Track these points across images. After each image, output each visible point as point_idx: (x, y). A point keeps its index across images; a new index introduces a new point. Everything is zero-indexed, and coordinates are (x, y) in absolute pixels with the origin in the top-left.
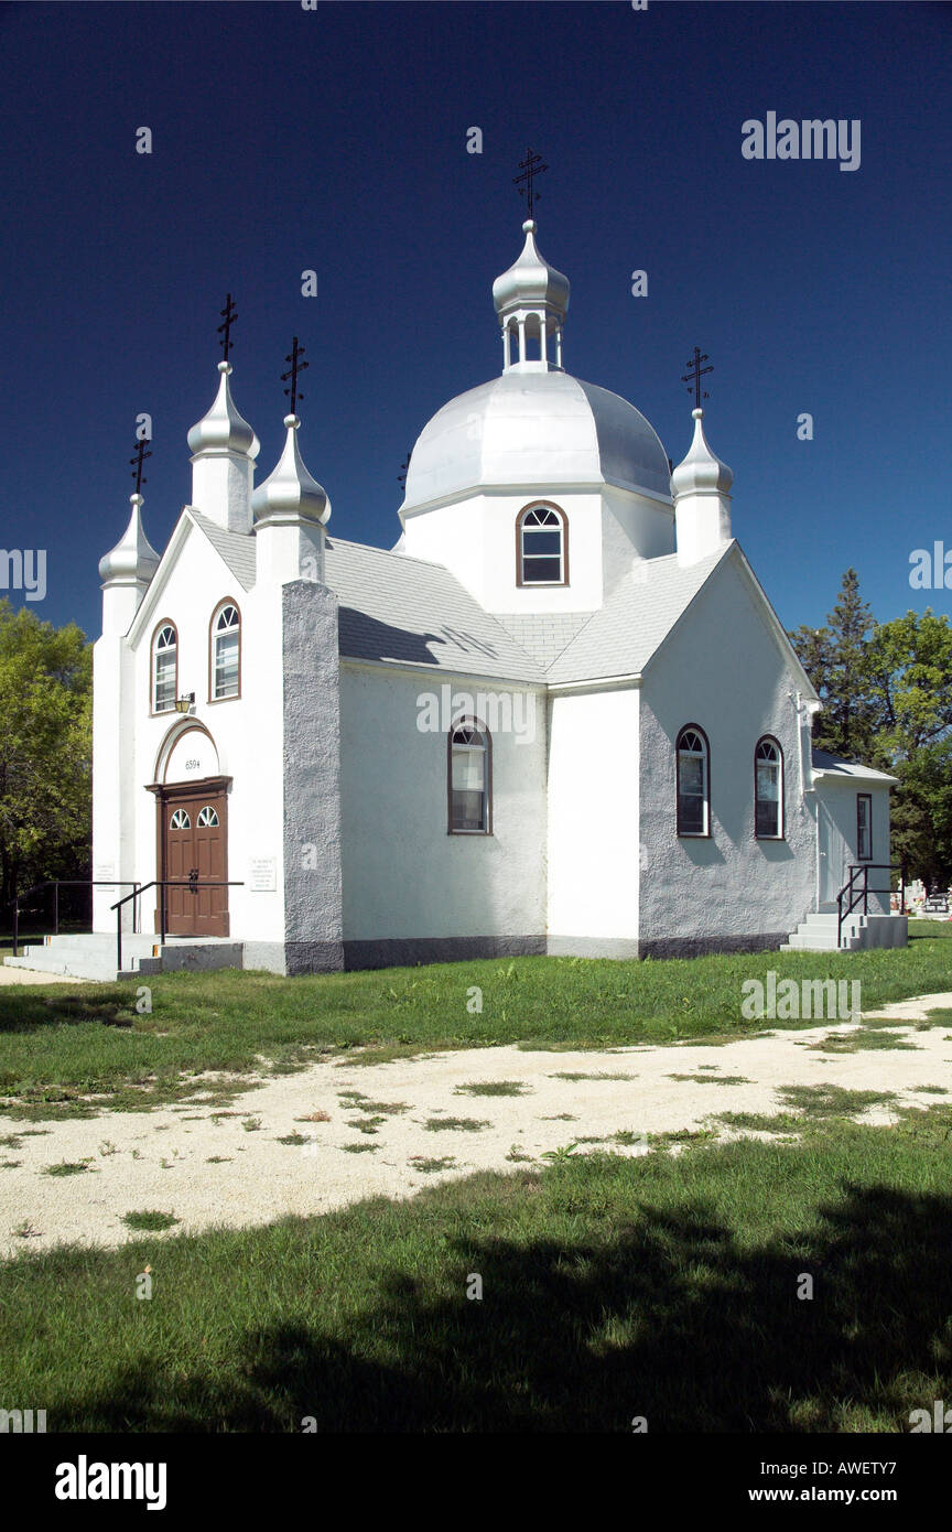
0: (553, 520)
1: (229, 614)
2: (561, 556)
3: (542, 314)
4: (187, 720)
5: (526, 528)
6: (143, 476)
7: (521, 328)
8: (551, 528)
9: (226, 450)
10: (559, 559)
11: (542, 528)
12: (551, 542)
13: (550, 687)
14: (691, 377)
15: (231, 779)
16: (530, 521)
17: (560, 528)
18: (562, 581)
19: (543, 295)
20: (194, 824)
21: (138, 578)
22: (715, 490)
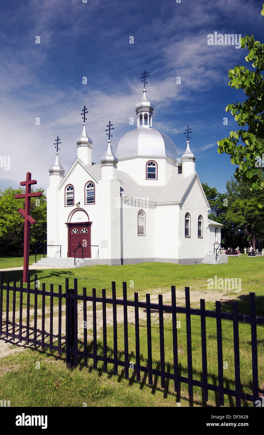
0: (154, 165)
1: (91, 184)
2: (156, 173)
3: (148, 114)
4: (77, 208)
5: (148, 166)
6: (58, 148)
7: (143, 117)
8: (154, 167)
9: (87, 145)
10: (155, 174)
11: (152, 166)
12: (153, 169)
13: (157, 203)
14: (187, 133)
15: (92, 222)
16: (149, 165)
17: (156, 167)
18: (156, 179)
19: (149, 109)
20: (80, 232)
21: (60, 173)
22: (192, 160)
